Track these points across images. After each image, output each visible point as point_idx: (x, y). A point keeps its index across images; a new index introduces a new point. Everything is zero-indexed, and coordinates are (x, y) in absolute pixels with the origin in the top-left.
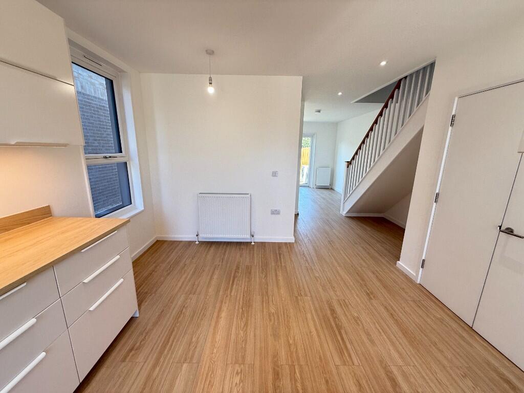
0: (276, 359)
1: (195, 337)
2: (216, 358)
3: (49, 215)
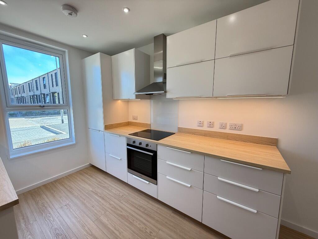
3: (274, 145)
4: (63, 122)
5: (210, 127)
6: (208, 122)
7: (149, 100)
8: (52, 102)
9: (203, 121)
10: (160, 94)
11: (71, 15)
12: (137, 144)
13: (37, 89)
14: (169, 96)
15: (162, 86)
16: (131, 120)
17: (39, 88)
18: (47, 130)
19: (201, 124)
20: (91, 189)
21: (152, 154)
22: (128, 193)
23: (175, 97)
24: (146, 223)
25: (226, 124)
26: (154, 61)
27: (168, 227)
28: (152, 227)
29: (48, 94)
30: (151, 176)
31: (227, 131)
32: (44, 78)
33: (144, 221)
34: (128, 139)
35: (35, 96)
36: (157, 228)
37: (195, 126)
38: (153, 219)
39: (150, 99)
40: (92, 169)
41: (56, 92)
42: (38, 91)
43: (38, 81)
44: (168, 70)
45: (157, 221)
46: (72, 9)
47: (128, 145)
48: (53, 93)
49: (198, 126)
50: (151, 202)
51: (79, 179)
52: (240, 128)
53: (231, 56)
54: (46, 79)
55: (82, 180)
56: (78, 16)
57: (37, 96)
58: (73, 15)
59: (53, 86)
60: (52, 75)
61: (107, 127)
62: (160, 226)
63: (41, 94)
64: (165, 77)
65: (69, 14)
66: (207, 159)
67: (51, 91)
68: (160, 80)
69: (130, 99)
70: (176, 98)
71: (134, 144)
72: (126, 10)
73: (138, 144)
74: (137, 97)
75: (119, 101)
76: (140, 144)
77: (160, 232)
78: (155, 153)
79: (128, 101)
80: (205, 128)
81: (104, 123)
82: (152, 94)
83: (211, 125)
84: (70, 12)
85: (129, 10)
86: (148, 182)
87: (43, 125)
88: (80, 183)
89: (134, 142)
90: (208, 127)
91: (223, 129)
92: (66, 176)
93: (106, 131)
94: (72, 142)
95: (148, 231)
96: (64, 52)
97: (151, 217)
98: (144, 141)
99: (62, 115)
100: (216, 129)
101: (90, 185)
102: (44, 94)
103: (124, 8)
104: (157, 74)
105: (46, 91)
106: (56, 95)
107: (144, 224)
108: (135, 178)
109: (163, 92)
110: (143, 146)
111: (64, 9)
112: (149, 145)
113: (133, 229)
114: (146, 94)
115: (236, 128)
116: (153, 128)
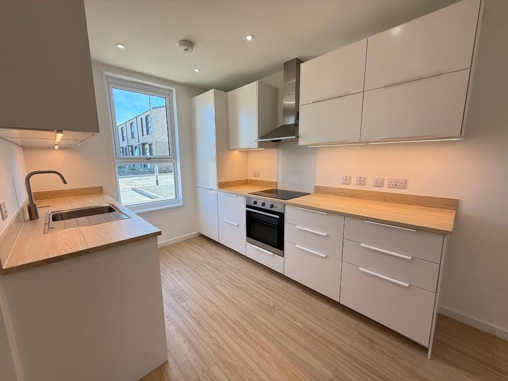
3: (451, 207)
4: (157, 184)
5: (360, 184)
6: (357, 177)
7: (275, 150)
8: (142, 153)
9: (350, 177)
10: (291, 141)
11: (187, 50)
12: (259, 205)
13: (123, 140)
14: (301, 142)
15: (293, 130)
16: (250, 177)
17: (125, 138)
18: (140, 193)
19: (347, 181)
20: (203, 259)
21: (278, 217)
23: (310, 144)
24: (269, 297)
25: (383, 180)
26: (284, 96)
27: (296, 304)
28: (276, 301)
29: (137, 146)
30: (276, 245)
31: (385, 190)
32: (131, 124)
33: (267, 295)
34: (248, 198)
35: (130, 148)
36: (281, 303)
37: (338, 184)
38: (278, 295)
39: (277, 147)
40: (201, 239)
41: (147, 143)
42: (124, 142)
43: (124, 129)
44: (301, 108)
45: (282, 297)
46: (188, 44)
47: (248, 206)
48: (143, 145)
49: (343, 184)
50: (276, 279)
52: (404, 185)
53: (386, 86)
54: (135, 125)
56: (194, 51)
57: (123, 149)
58: (189, 50)
59: (143, 135)
60: (141, 119)
61: (222, 185)
62: (285, 302)
63: (128, 146)
64: (297, 118)
65: (185, 50)
66: (348, 220)
67: (140, 143)
68: (291, 121)
69: (250, 148)
70: (312, 145)
71: (255, 205)
72: (249, 38)
73: (261, 205)
74: (260, 145)
75: (236, 151)
76: (263, 204)
77: (286, 307)
78: (282, 215)
79: (247, 152)
80: (353, 186)
81: (218, 179)
82: (280, 140)
83: (361, 182)
84: (186, 47)
85: (253, 37)
86: (272, 254)
87: (134, 187)
88: (189, 252)
89: (255, 203)
90: (357, 185)
91: (378, 187)
92: (172, 244)
93: (221, 190)
94: (178, 203)
95: (271, 304)
96: (171, 91)
97: (274, 292)
98: (268, 201)
99: (156, 174)
100: (369, 187)
101: (200, 255)
102: (132, 146)
103: (247, 35)
104: (287, 111)
105: (134, 143)
106: (147, 147)
107: (266, 297)
108: (256, 248)
109: (294, 137)
110: (267, 207)
111: (181, 45)
112: (275, 206)
113: (253, 300)
114: (273, 141)
115: (398, 186)
116: (280, 187)
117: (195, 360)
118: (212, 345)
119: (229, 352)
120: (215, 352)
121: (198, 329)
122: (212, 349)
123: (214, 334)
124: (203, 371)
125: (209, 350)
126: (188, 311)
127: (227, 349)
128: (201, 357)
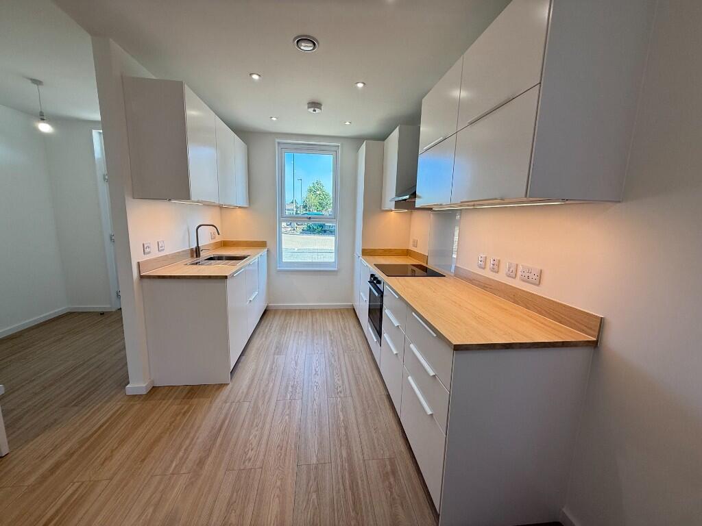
0: (193, 479)
1: (313, 502)
2: (277, 473)
5: (493, 270)
14: (417, 203)
16: (411, 248)
19: (482, 262)
20: (331, 330)
22: (360, 350)
24: (346, 381)
28: (348, 389)
33: (346, 379)
36: (351, 393)
38: (358, 385)
40: (352, 312)
51: (330, 316)
52: (537, 278)
55: (332, 318)
56: (321, 110)
58: (317, 111)
61: (365, 252)
72: (360, 85)
75: (393, 213)
78: (382, 295)
81: (364, 245)
82: (406, 200)
83: (495, 266)
84: (314, 109)
85: (364, 83)
89: (372, 275)
91: (511, 277)
93: (363, 257)
96: (338, 147)
101: (334, 325)
103: (357, 83)
111: (309, 107)
115: (530, 279)
117: (243, 392)
118: (261, 390)
119: (266, 400)
120: (258, 395)
121: (266, 376)
122: (259, 392)
123: (271, 385)
124: (239, 401)
125: (256, 392)
126: (274, 362)
127: (267, 397)
128: (247, 394)
